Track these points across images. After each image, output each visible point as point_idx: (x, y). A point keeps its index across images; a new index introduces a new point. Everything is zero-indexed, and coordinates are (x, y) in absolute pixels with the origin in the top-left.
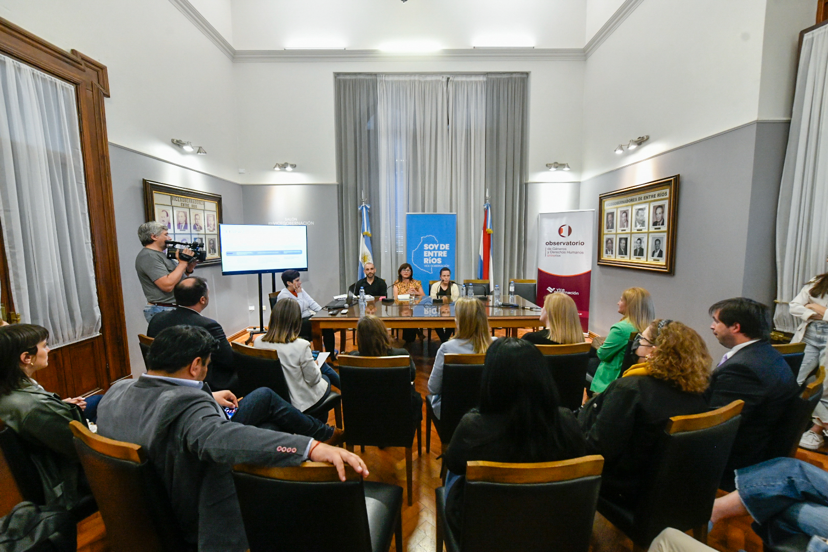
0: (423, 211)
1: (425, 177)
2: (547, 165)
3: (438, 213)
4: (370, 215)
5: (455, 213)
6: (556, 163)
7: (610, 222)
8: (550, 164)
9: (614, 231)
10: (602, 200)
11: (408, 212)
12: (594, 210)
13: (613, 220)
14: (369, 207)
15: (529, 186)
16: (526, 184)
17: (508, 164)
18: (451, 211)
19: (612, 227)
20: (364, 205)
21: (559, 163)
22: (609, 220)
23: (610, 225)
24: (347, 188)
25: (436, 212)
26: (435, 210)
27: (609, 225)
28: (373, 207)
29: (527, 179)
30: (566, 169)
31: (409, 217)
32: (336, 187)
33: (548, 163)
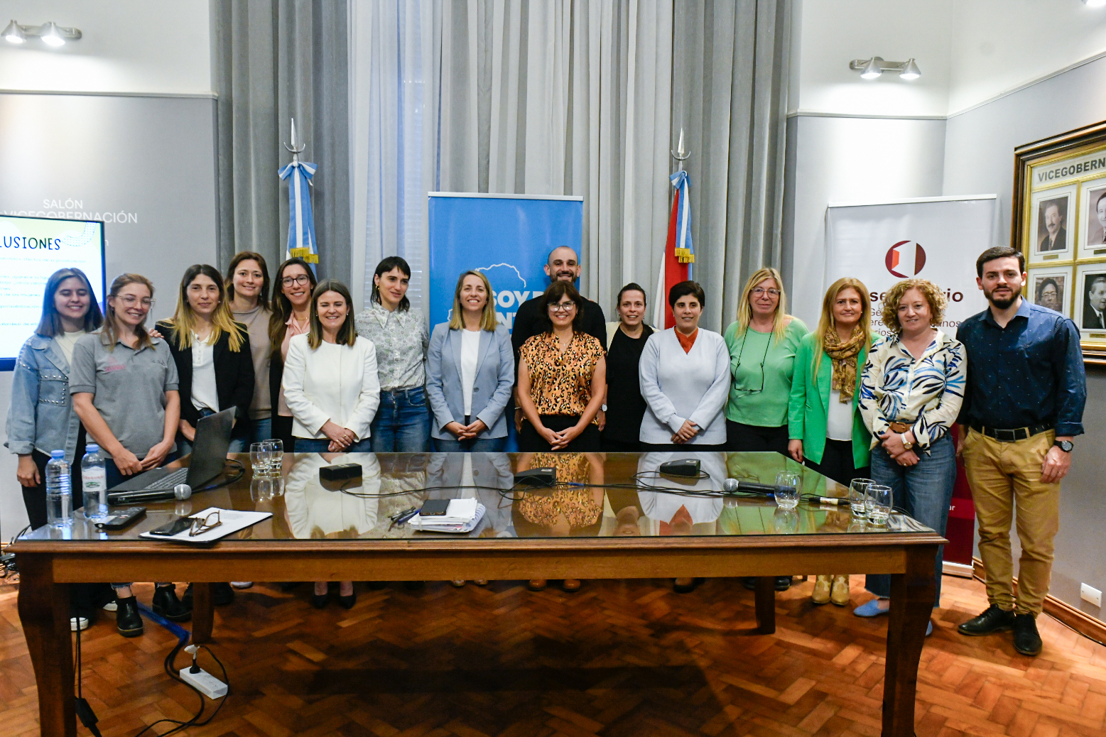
0: (484, 186)
1: (490, 89)
2: (852, 66)
3: (527, 195)
4: (315, 195)
5: (580, 198)
6: (878, 59)
7: (1050, 230)
8: (861, 63)
9: (1065, 256)
10: (1024, 162)
11: (438, 190)
12: (994, 196)
13: (1063, 221)
14: (311, 171)
15: (801, 124)
16: (791, 121)
17: (740, 59)
18: (568, 189)
19: (1061, 244)
20: (295, 163)
21: (886, 59)
22: (1048, 222)
23: (1053, 238)
24: (245, 112)
25: (523, 192)
26: (520, 186)
27: (1047, 239)
28: (327, 170)
29: (794, 101)
30: (910, 76)
31: (440, 206)
32: (210, 107)
33: (856, 57)
